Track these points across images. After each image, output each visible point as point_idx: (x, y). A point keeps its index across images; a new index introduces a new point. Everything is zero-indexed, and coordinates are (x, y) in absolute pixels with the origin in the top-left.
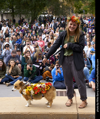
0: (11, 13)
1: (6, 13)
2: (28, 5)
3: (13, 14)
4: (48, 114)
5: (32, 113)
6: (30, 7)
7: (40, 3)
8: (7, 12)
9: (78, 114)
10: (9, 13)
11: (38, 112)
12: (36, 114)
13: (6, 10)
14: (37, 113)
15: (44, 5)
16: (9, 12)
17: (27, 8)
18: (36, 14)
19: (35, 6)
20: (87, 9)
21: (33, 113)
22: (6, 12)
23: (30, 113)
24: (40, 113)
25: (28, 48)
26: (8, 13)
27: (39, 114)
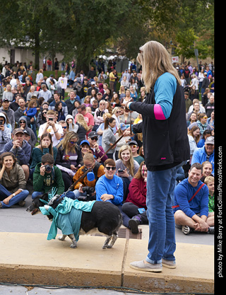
0: (33, 48)
1: (21, 48)
2: (72, 32)
3: (37, 50)
4: (57, 272)
5: (23, 267)
6: (76, 36)
7: (98, 28)
8: (24, 44)
9: (122, 274)
10: (27, 48)
11: (36, 266)
12: (31, 270)
13: (21, 41)
14: (35, 268)
15: (108, 34)
16: (27, 45)
17: (69, 39)
18: (87, 53)
19: (87, 36)
20: (205, 48)
21: (25, 268)
22: (21, 44)
23: (20, 267)
24: (40, 268)
25: (50, 127)
26: (25, 48)
27: (38, 271)
